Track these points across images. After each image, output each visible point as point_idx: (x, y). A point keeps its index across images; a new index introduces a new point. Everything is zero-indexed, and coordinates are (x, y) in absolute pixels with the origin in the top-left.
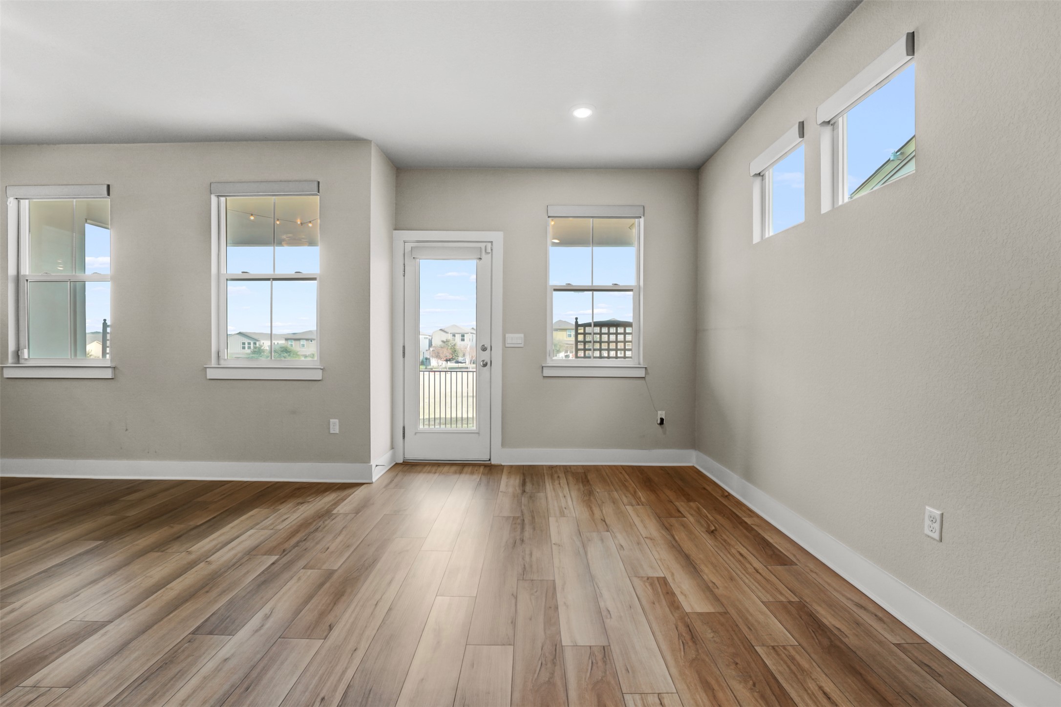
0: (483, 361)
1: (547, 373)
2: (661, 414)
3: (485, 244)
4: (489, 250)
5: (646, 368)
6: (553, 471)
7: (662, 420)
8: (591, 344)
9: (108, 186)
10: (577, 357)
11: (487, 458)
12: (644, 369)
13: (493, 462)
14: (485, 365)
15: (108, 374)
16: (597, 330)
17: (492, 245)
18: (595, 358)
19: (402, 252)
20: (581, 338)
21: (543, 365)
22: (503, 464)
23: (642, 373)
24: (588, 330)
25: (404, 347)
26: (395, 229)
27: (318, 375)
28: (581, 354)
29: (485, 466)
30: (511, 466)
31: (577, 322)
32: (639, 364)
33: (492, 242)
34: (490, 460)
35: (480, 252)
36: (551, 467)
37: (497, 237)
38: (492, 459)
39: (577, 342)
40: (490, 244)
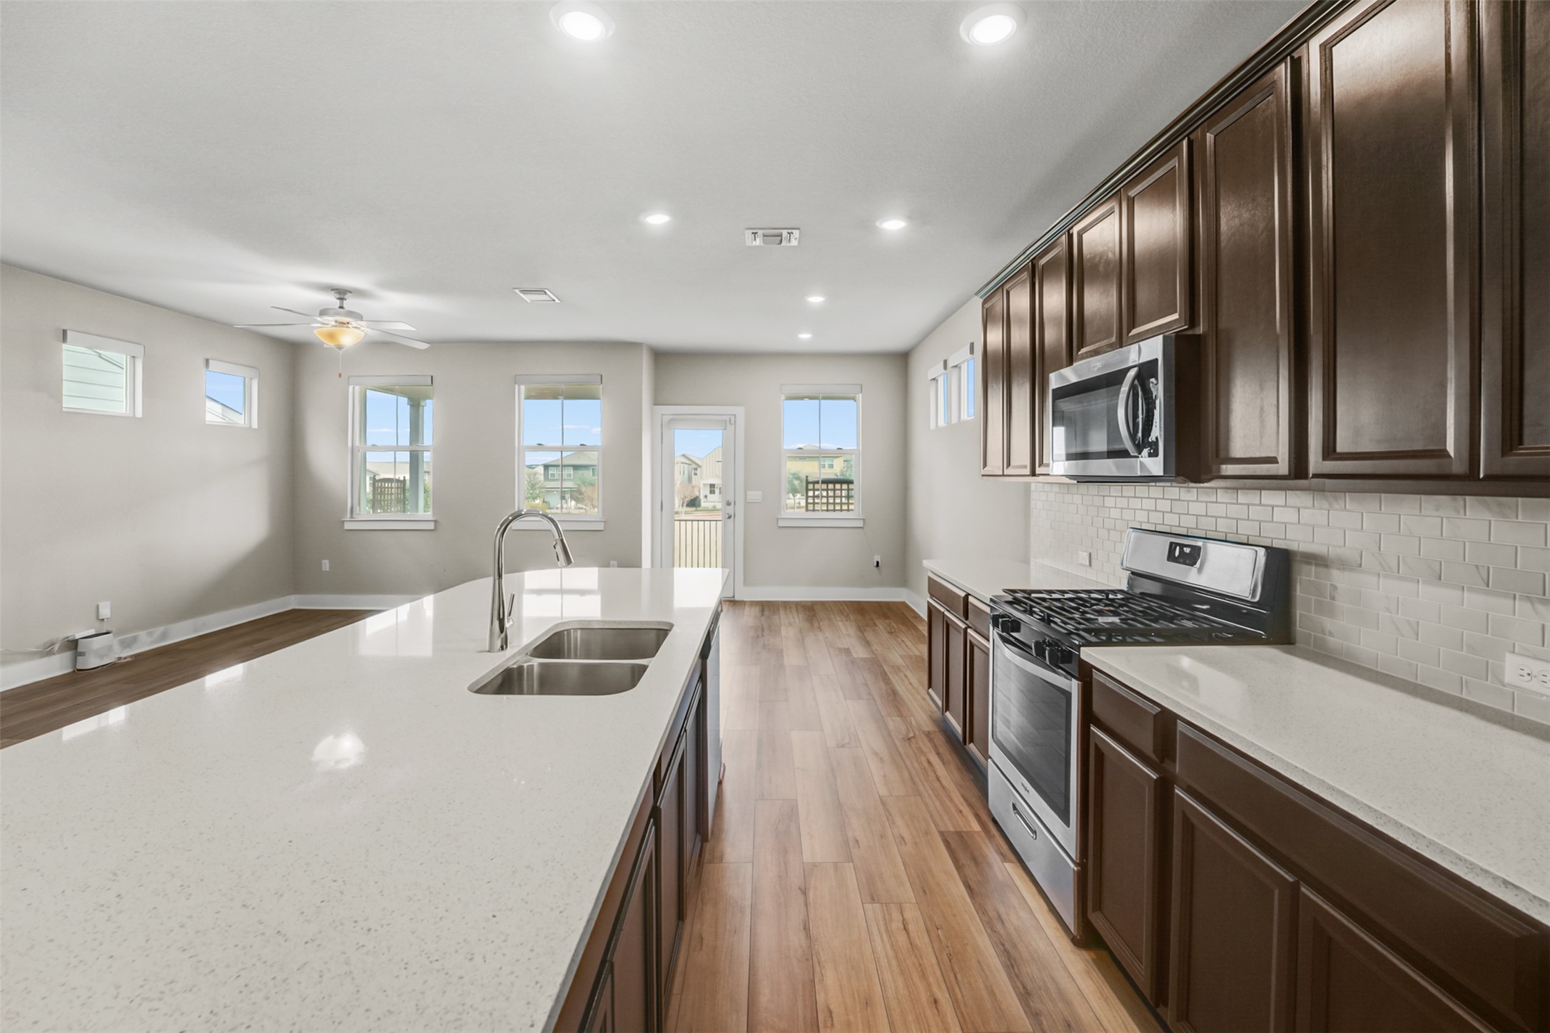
0: (728, 514)
1: (781, 523)
2: (877, 558)
3: (729, 417)
4: (733, 422)
5: (864, 520)
6: (786, 605)
7: (878, 563)
8: (819, 505)
9: (432, 377)
10: (807, 510)
11: (732, 595)
12: (862, 521)
13: (737, 598)
14: (730, 517)
15: (431, 526)
16: (824, 486)
17: (735, 417)
18: (822, 510)
19: (660, 423)
20: (810, 500)
21: (778, 517)
22: (745, 600)
23: (860, 524)
24: (817, 486)
25: (662, 502)
26: (655, 404)
28: (811, 507)
29: (730, 601)
30: (752, 602)
31: (807, 480)
32: (859, 516)
33: (735, 415)
34: (734, 597)
35: (727, 423)
36: (785, 603)
37: (740, 411)
38: (736, 597)
39: (807, 503)
40: (733, 417)
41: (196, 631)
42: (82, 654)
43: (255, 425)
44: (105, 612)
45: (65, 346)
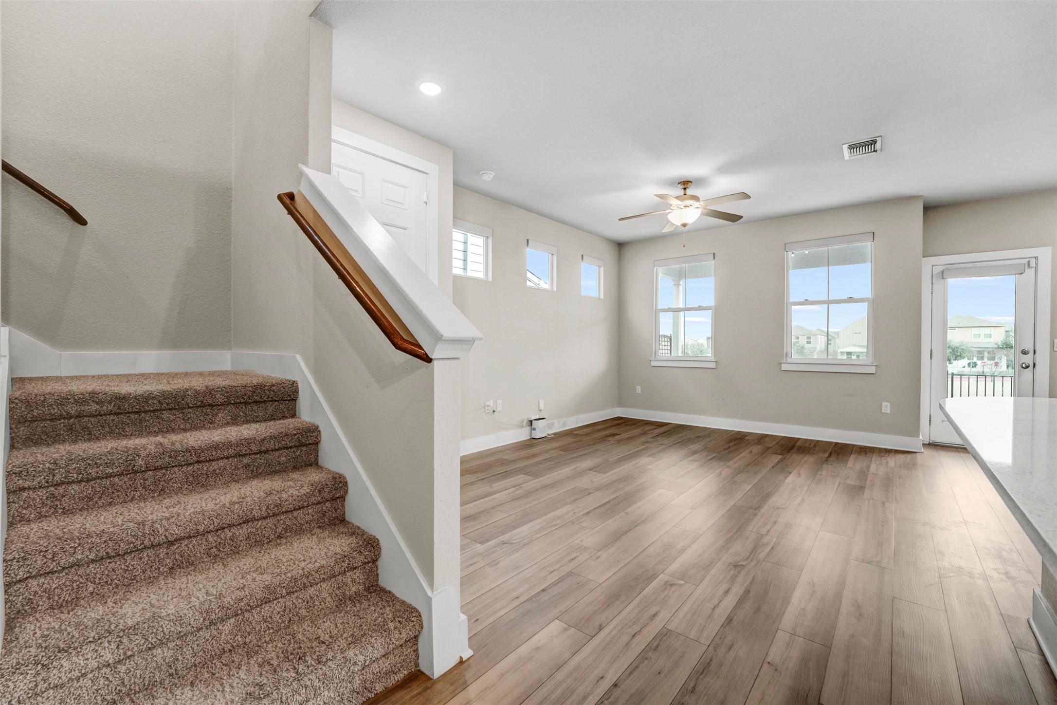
27: (872, 370)
33: (1036, 258)
40: (1034, 260)
41: (577, 423)
42: (534, 429)
43: (602, 297)
44: (542, 406)
45: (528, 249)
